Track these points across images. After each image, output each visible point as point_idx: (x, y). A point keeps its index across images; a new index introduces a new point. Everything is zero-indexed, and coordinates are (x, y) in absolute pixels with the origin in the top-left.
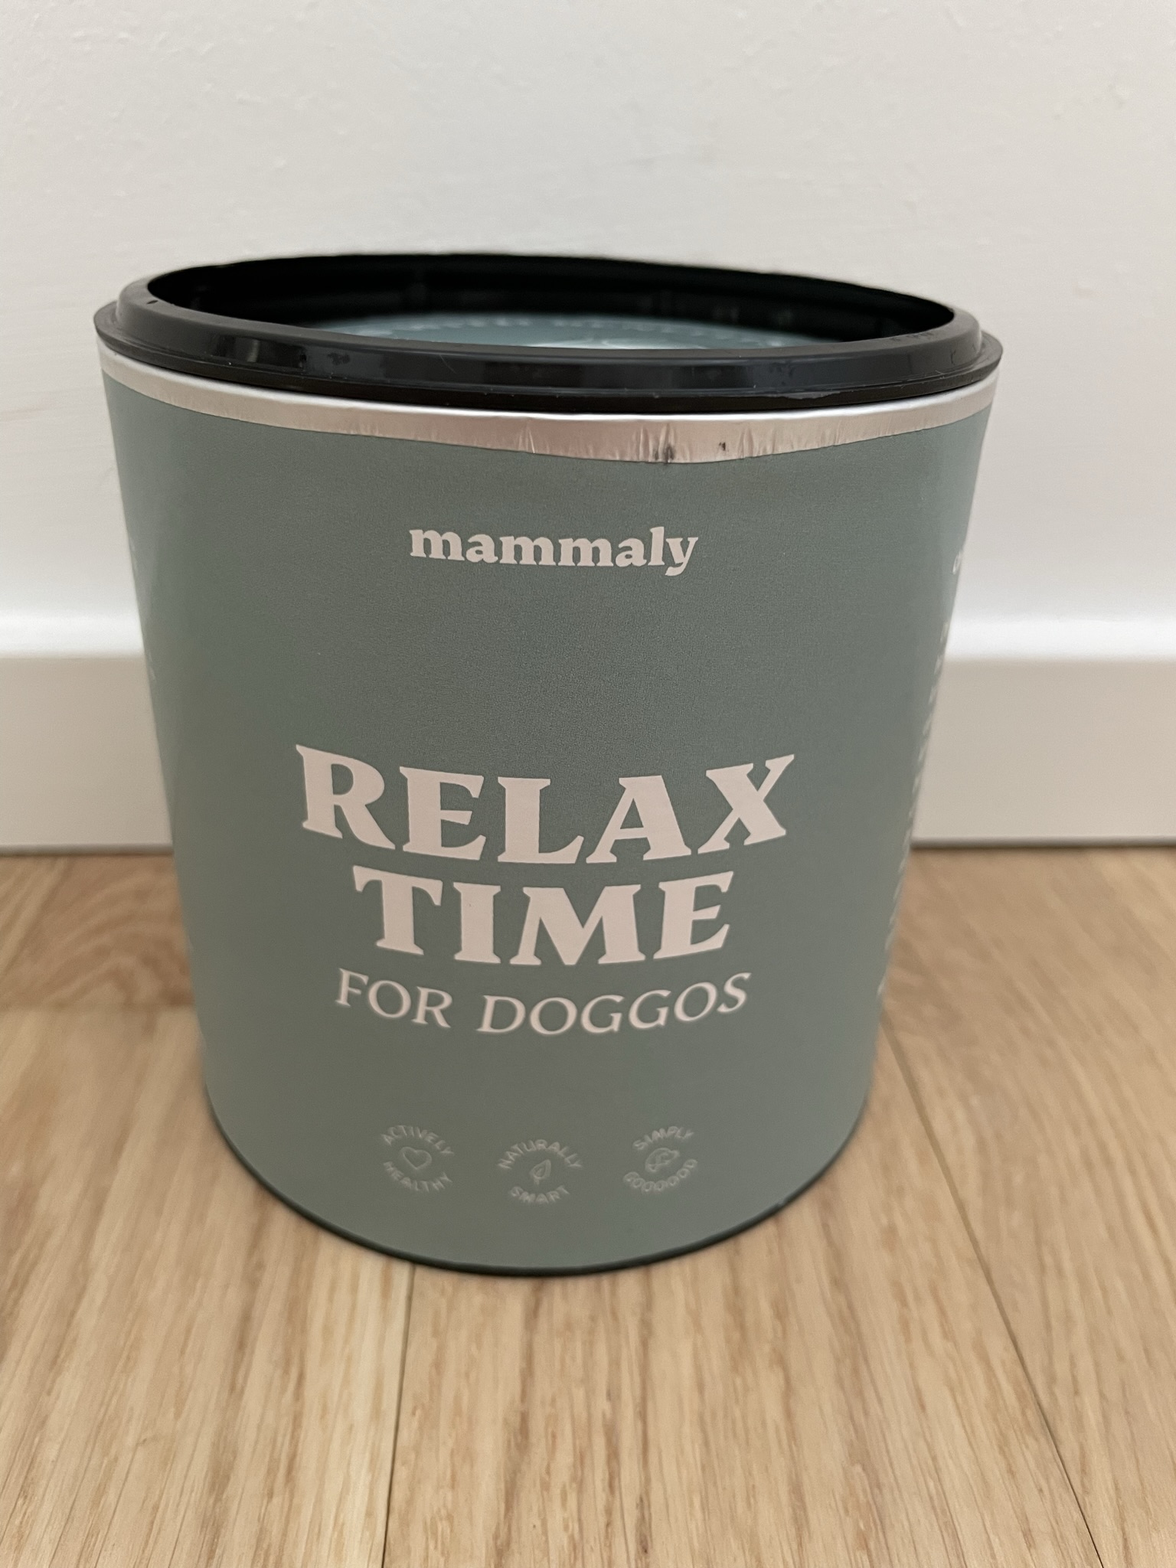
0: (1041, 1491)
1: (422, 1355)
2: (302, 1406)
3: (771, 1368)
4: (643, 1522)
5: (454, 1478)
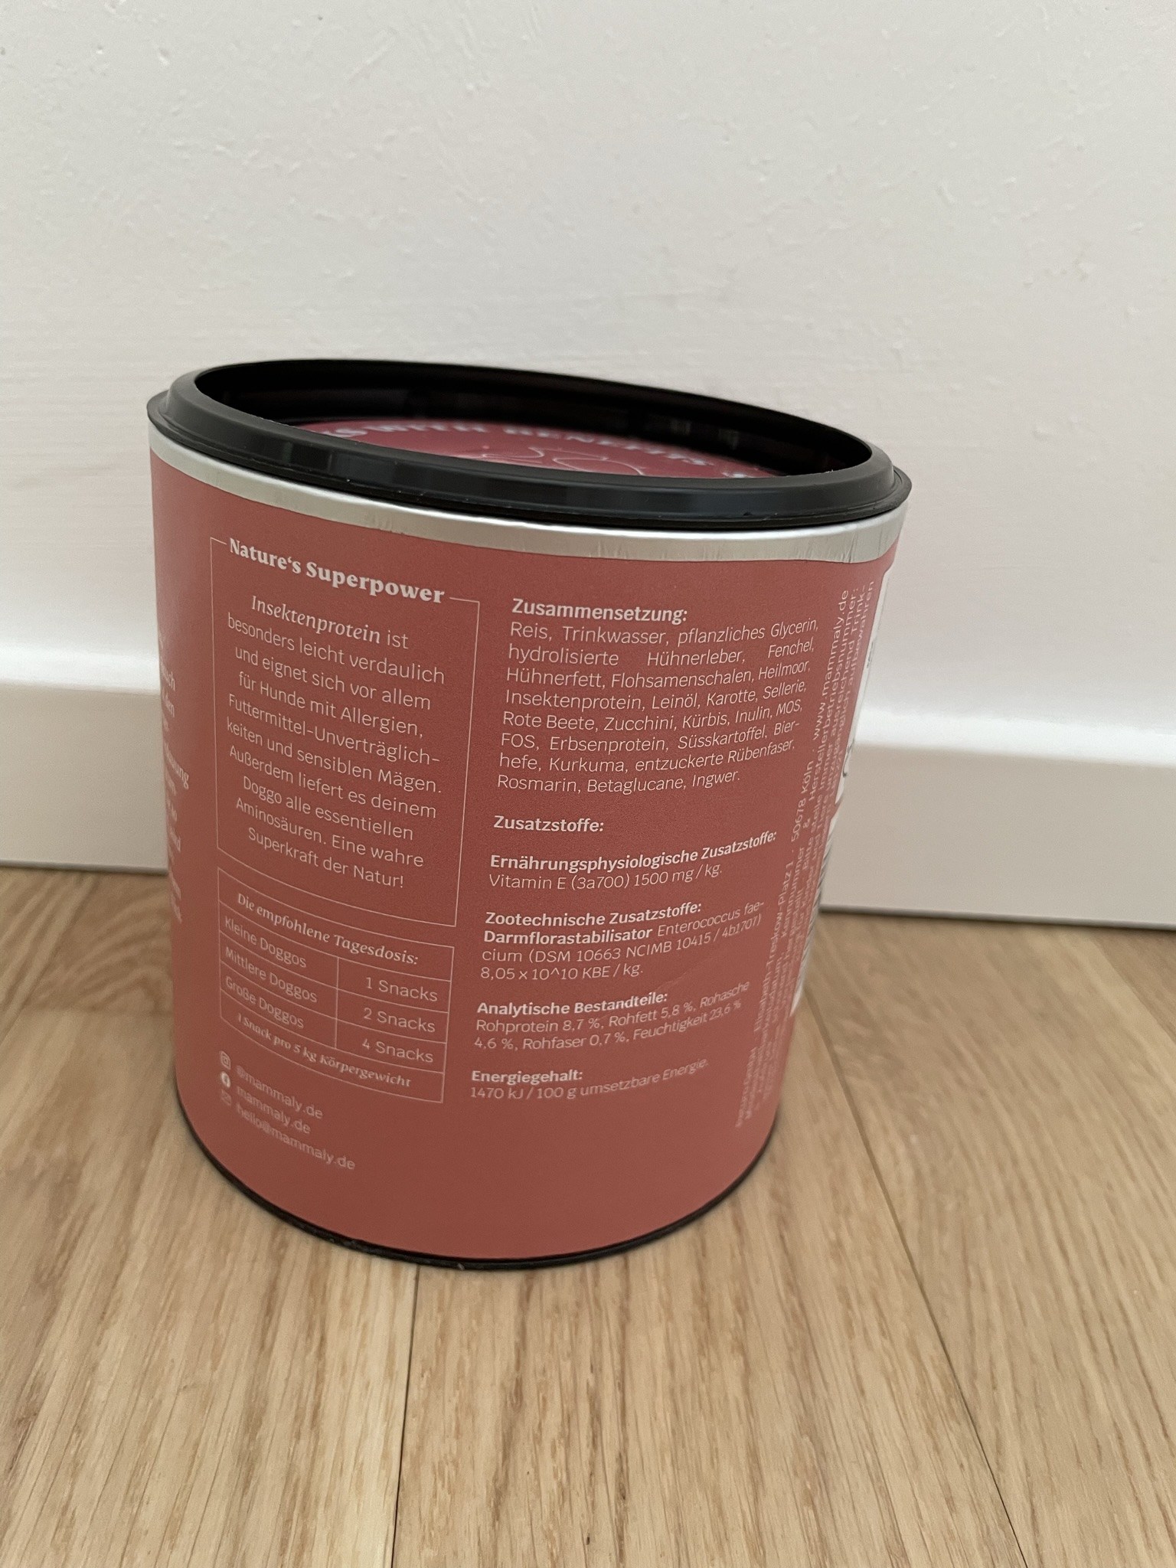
0: (962, 1466)
1: (428, 1327)
2: (324, 1365)
3: (733, 1352)
4: (622, 1473)
5: (458, 1430)
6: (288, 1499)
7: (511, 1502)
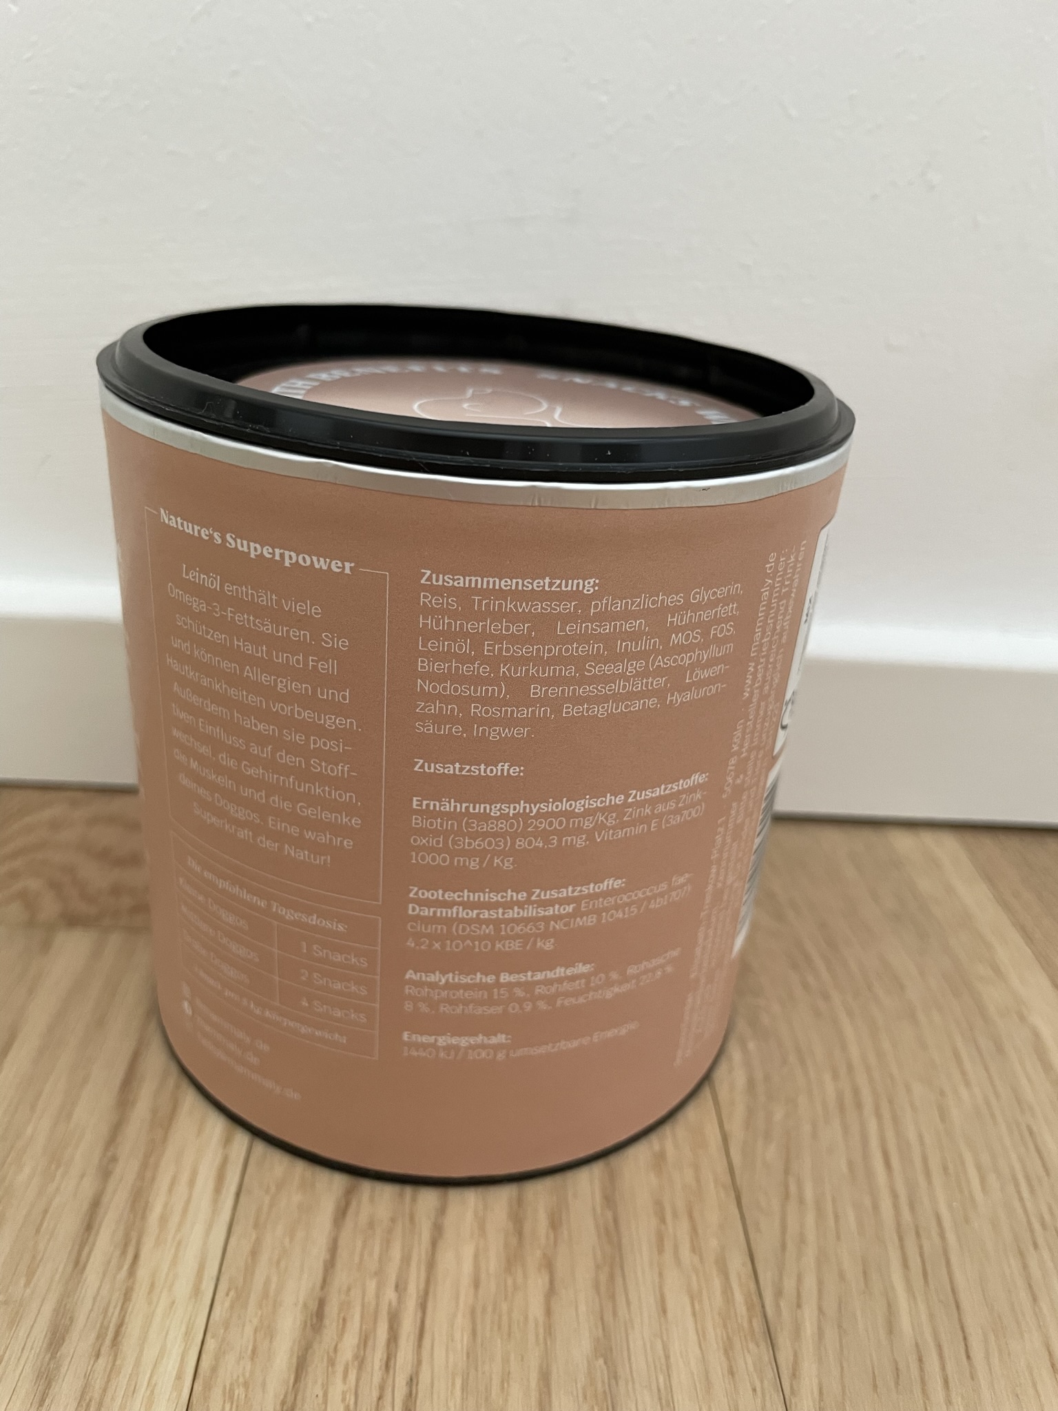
2: (134, 1282)
3: (539, 1271)
4: (410, 1397)
5: (254, 1351)
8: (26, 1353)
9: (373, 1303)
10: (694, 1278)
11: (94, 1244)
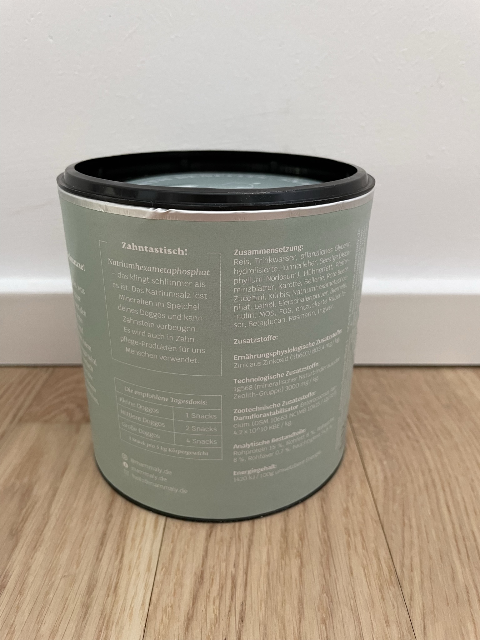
0: (394, 606)
1: (167, 549)
2: (122, 566)
3: (296, 558)
4: (243, 611)
5: (175, 593)
6: (101, 622)
7: (194, 624)
8: (77, 596)
9: (224, 573)
10: (364, 560)
11: (104, 551)
